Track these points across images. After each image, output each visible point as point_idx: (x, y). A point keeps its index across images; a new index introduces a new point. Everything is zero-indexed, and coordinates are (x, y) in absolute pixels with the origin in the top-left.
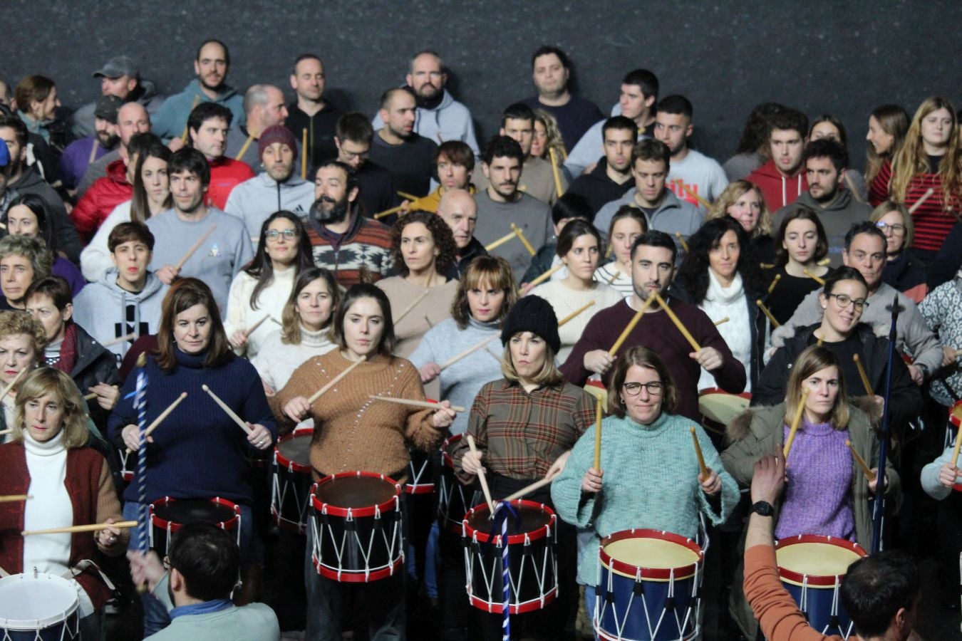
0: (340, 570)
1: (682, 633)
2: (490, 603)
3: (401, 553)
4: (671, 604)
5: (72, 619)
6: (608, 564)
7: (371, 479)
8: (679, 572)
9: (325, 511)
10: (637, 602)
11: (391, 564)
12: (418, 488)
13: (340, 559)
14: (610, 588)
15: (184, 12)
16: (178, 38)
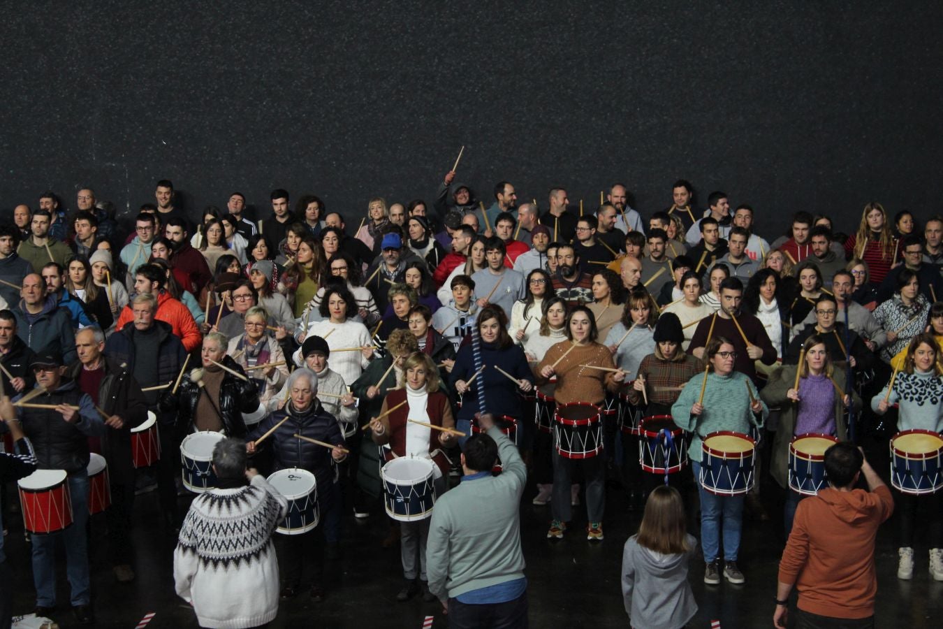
0: (570, 452)
1: (747, 485)
2: (653, 468)
3: (602, 443)
4: (741, 470)
5: (430, 480)
6: (708, 451)
7: (585, 406)
8: (745, 454)
9: (562, 422)
10: (724, 470)
11: (597, 449)
12: (610, 412)
13: (570, 447)
14: (709, 463)
15: (492, 167)
16: (489, 181)
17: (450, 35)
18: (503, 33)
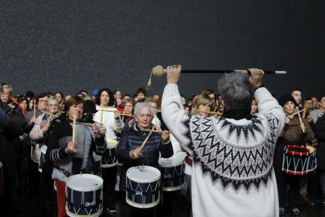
17: (90, 35)
18: (111, 35)
